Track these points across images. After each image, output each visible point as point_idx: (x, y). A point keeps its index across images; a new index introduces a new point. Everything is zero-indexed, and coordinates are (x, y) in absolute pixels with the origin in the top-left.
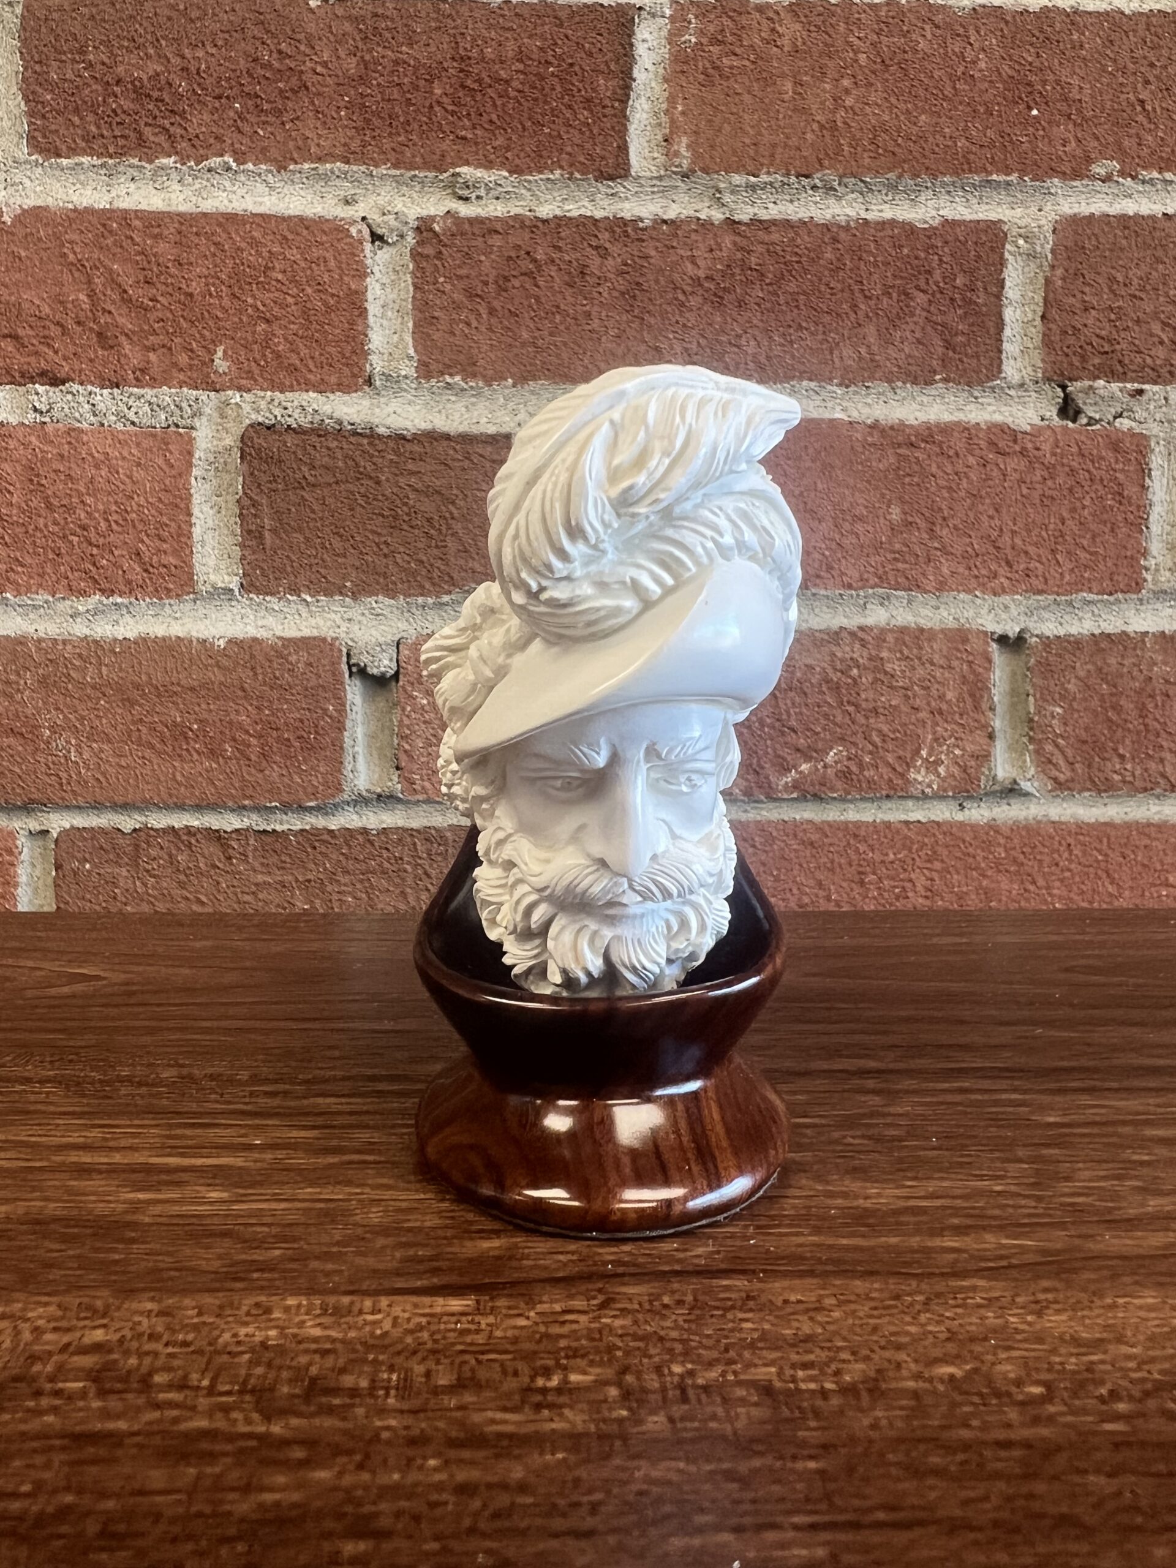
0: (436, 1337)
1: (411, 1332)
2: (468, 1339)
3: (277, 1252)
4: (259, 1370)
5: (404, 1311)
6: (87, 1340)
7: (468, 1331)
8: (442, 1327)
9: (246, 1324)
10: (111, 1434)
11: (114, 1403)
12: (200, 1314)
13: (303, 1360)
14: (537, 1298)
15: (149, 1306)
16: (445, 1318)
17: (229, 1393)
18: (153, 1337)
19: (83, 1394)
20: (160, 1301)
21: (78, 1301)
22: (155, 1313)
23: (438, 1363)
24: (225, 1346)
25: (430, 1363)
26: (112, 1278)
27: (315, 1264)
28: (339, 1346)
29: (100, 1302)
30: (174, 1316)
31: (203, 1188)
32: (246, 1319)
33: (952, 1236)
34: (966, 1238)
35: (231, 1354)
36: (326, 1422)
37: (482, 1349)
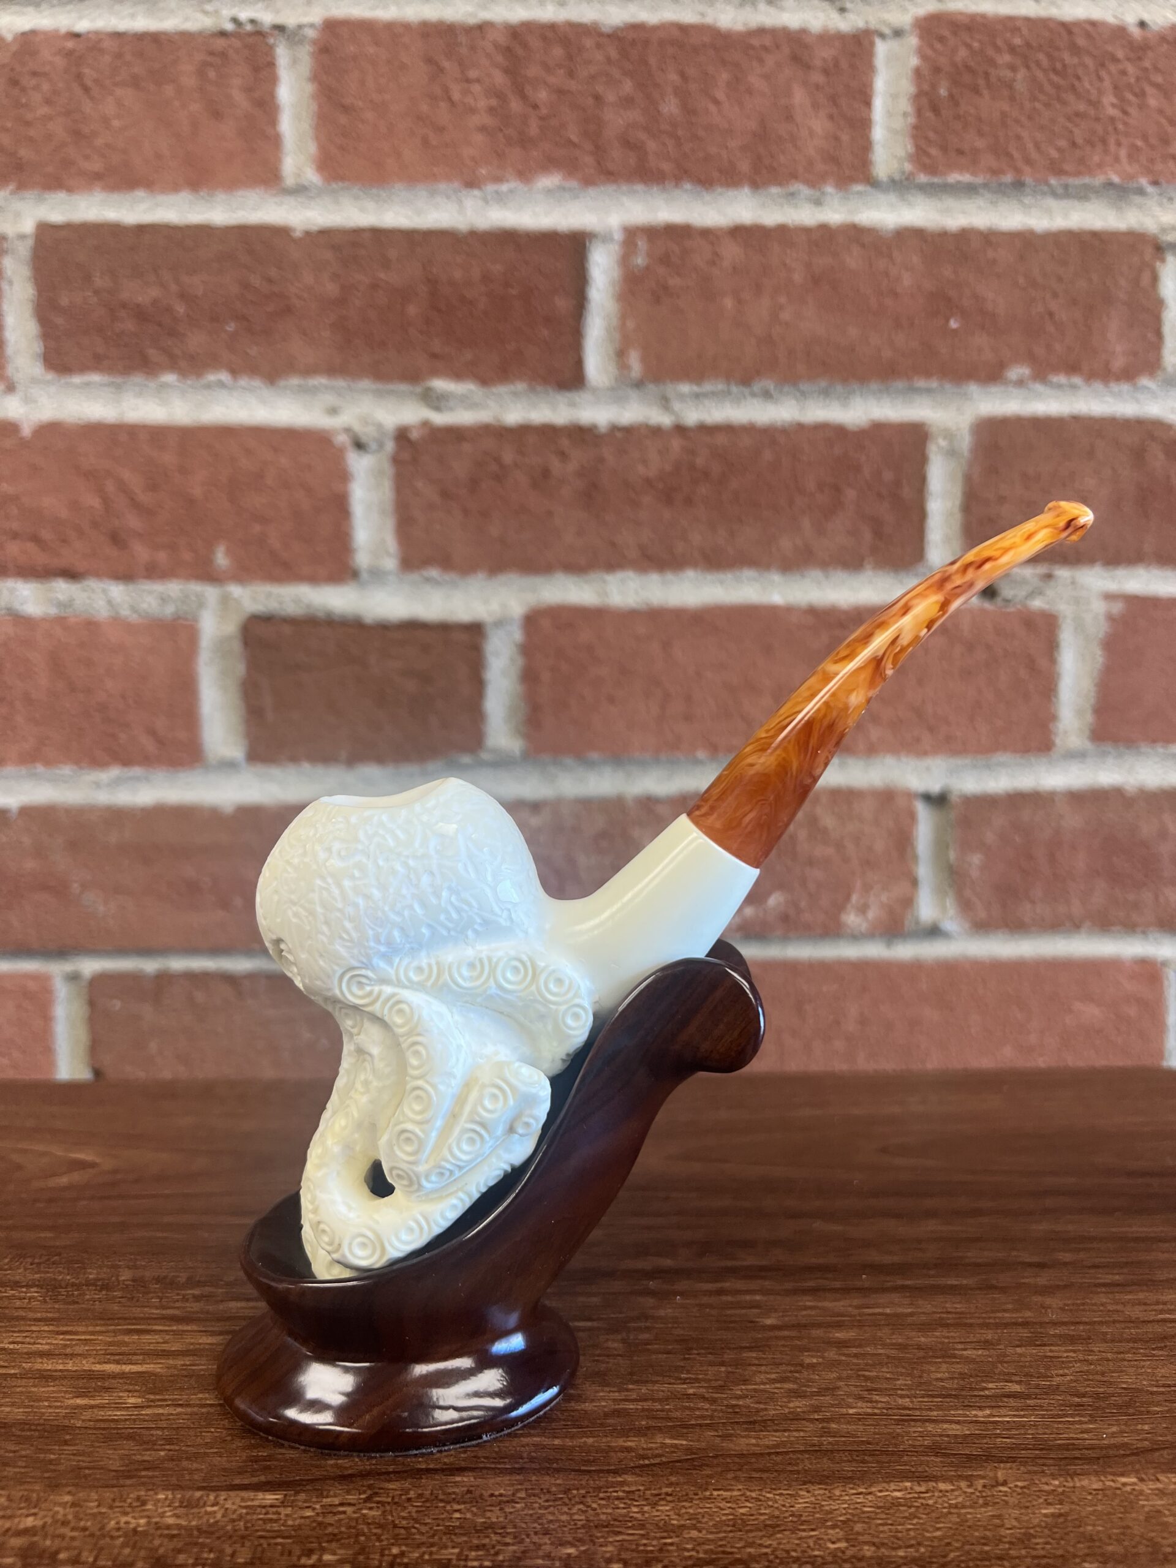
0: (249, 1525)
1: (233, 1521)
2: (268, 1526)
3: (162, 1453)
4: (127, 1551)
5: (233, 1504)
6: (22, 1526)
7: (271, 1520)
8: (255, 1517)
9: (126, 1514)
12: (99, 1506)
13: (157, 1542)
14: (325, 1493)
15: (68, 1498)
16: (259, 1510)
18: (65, 1523)
20: (73, 1495)
21: (21, 1494)
22: (69, 1504)
23: (243, 1546)
24: (109, 1531)
25: (238, 1546)
26: (46, 1475)
27: (185, 1464)
28: (183, 1532)
29: (35, 1495)
30: (81, 1507)
31: (125, 1394)
32: (129, 1510)
33: (634, 1436)
34: (642, 1439)
35: (112, 1538)
37: (275, 1534)
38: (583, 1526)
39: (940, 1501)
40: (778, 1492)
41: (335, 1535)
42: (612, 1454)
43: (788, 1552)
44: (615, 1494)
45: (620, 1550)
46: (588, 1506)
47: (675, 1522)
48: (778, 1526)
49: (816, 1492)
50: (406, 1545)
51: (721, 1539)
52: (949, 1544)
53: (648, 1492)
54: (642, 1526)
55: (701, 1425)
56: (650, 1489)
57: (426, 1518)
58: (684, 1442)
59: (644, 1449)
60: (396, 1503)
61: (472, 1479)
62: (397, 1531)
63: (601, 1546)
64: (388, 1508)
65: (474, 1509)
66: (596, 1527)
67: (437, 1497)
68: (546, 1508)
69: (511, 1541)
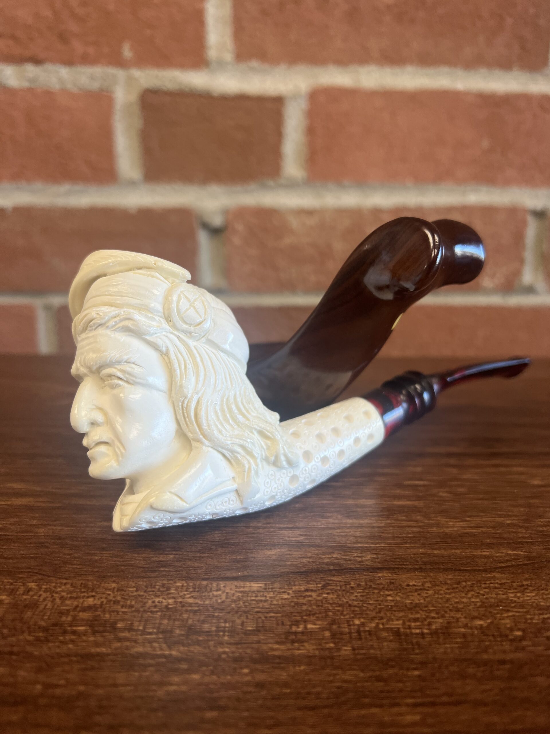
0: (247, 604)
1: (235, 601)
2: (261, 605)
3: (171, 556)
4: (165, 622)
5: (231, 589)
6: (86, 604)
7: (261, 601)
8: (249, 598)
9: (159, 596)
10: (98, 654)
11: (100, 639)
12: (137, 590)
13: (185, 616)
14: (293, 583)
15: (114, 585)
16: (250, 594)
17: (151, 633)
18: (116, 602)
19: (85, 633)
20: (118, 583)
21: (80, 582)
22: (116, 589)
23: (247, 618)
24: (149, 608)
25: (243, 618)
26: (96, 570)
27: (189, 563)
28: (201, 608)
29: (90, 583)
30: (125, 591)
32: (159, 593)
33: (486, 549)
34: (492, 550)
35: (152, 612)
36: (197, 649)
37: (267, 610)
38: (481, 606)
41: (310, 611)
42: (477, 560)
44: (492, 585)
45: (515, 623)
46: (478, 593)
47: (542, 604)
50: (364, 618)
53: (514, 584)
54: (522, 607)
55: (526, 542)
56: (514, 582)
57: (369, 600)
58: (522, 553)
59: (497, 557)
60: (344, 590)
61: (390, 575)
62: (353, 609)
63: (500, 619)
64: (340, 593)
65: (399, 594)
66: (491, 606)
67: (371, 587)
68: (450, 594)
69: (436, 616)
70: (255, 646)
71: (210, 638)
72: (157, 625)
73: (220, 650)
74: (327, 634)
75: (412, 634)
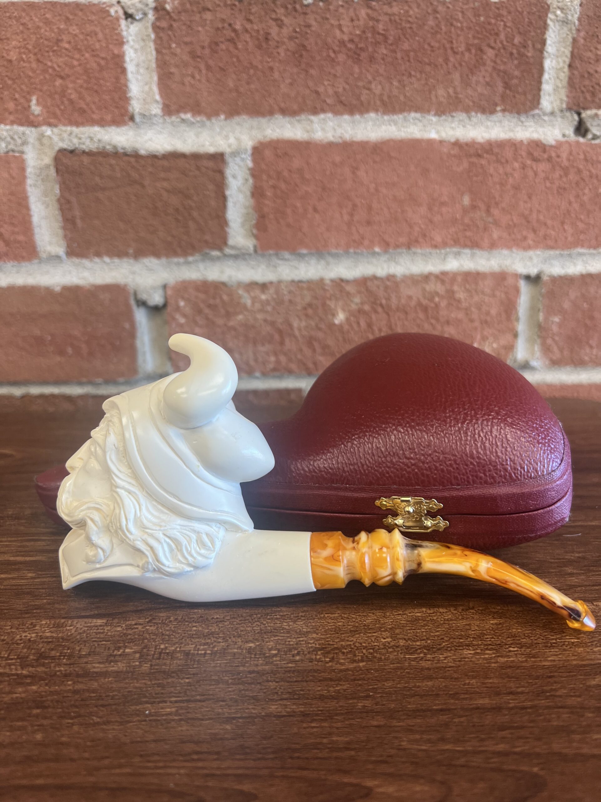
0: (88, 635)
1: (81, 633)
2: (98, 636)
3: (45, 601)
4: (25, 650)
5: (81, 625)
7: (100, 633)
8: (91, 631)
9: (25, 632)
12: (11, 628)
13: (41, 645)
14: (128, 619)
16: (94, 628)
17: (12, 659)
23: (85, 646)
24: (16, 641)
25: (82, 646)
27: (57, 606)
28: (54, 640)
31: (27, 572)
32: (26, 630)
35: (17, 644)
36: (41, 669)
37: (102, 640)
38: (258, 633)
39: (440, 617)
40: (358, 614)
41: (132, 639)
43: (361, 644)
45: (276, 644)
46: (262, 623)
47: (304, 630)
48: (357, 631)
49: (377, 614)
50: (168, 644)
51: (328, 638)
52: (443, 639)
53: (292, 615)
54: (288, 632)
56: (293, 614)
57: (179, 630)
60: (163, 623)
61: (203, 610)
62: (164, 637)
63: (267, 642)
64: (160, 625)
65: (203, 625)
66: (265, 633)
67: (184, 620)
68: (240, 624)
69: (222, 641)
70: (83, 665)
71: (53, 661)
72: (18, 653)
73: (57, 669)
74: (137, 655)
75: (198, 654)
